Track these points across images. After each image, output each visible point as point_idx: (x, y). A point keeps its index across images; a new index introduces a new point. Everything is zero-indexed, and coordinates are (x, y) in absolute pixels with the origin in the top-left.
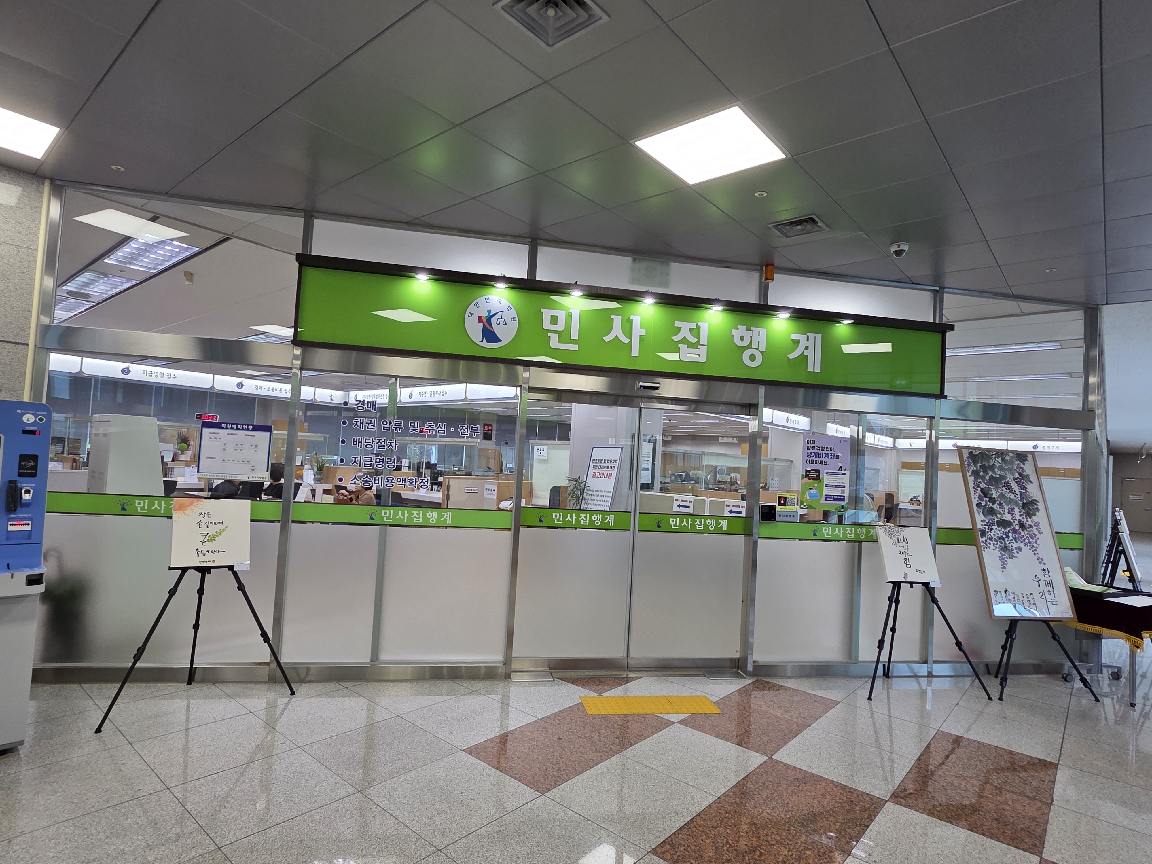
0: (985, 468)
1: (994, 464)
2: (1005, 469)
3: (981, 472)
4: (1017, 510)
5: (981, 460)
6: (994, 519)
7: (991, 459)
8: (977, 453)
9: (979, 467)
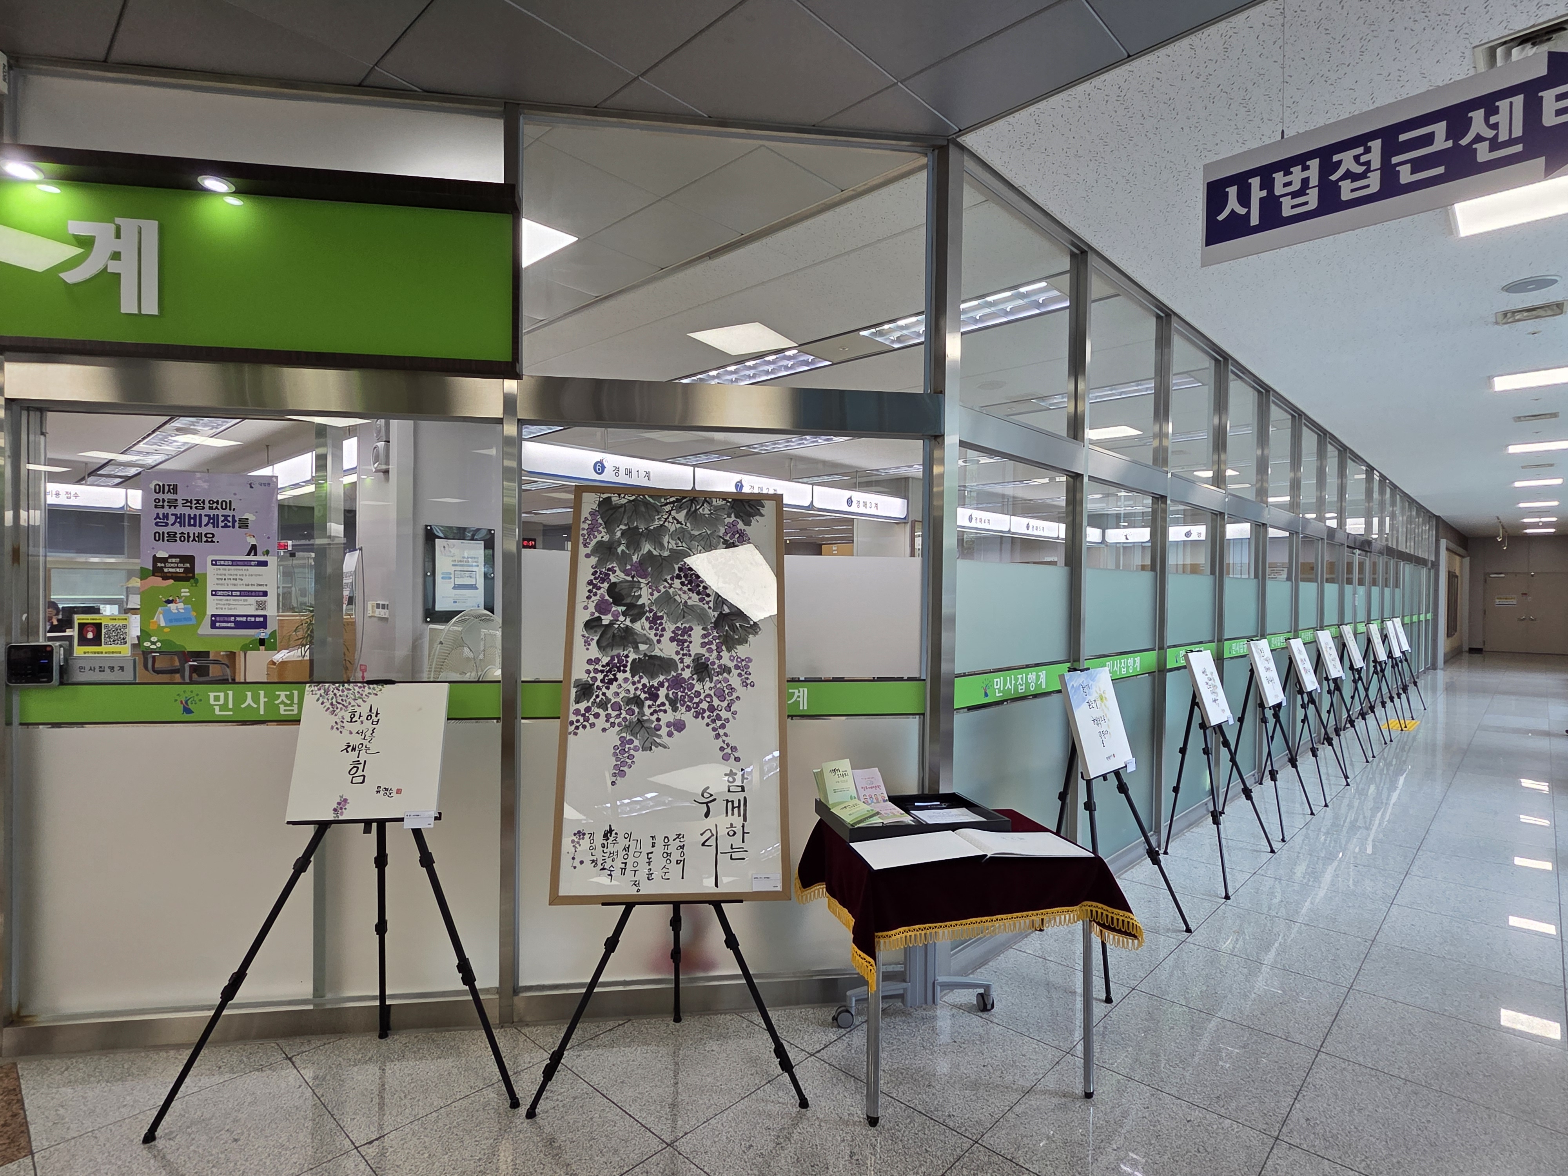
1: (662, 525)
2: (693, 538)
4: (697, 632)
5: (629, 518)
6: (627, 656)
7: (658, 513)
8: (624, 501)
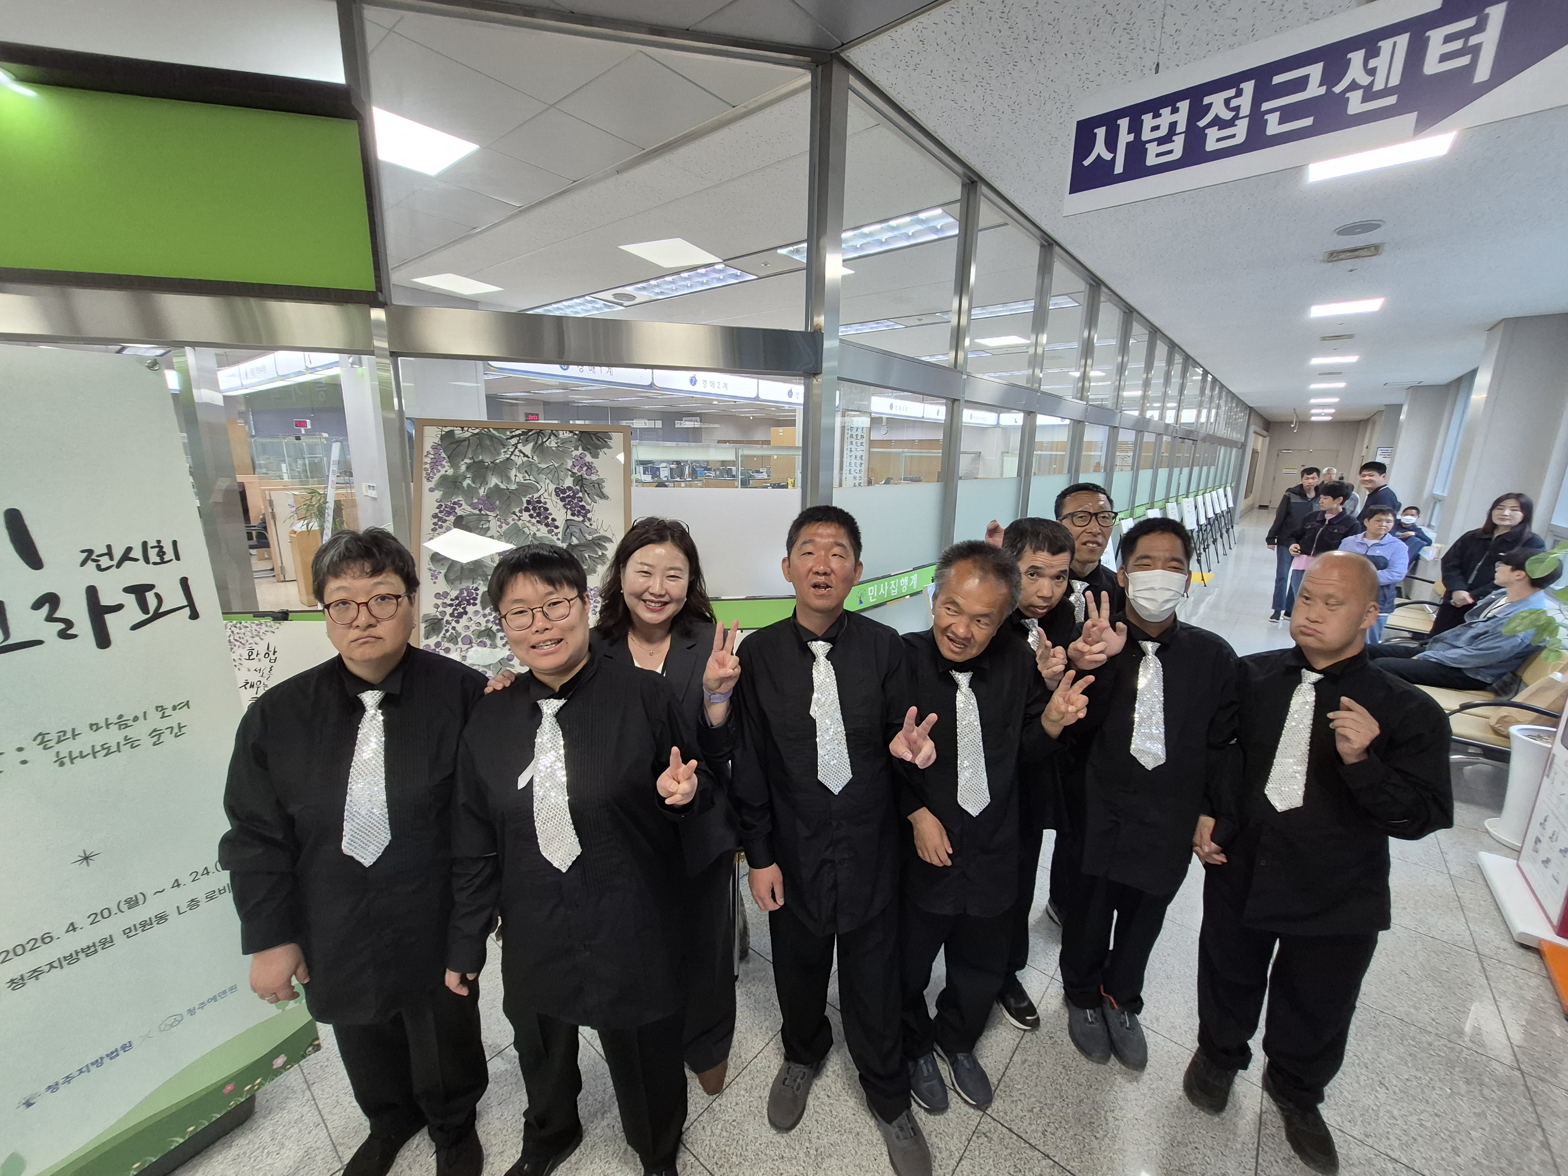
0: (479, 471)
1: (508, 459)
3: (465, 478)
5: (475, 452)
6: (477, 589)
7: (504, 446)
8: (467, 435)
9: (463, 468)
